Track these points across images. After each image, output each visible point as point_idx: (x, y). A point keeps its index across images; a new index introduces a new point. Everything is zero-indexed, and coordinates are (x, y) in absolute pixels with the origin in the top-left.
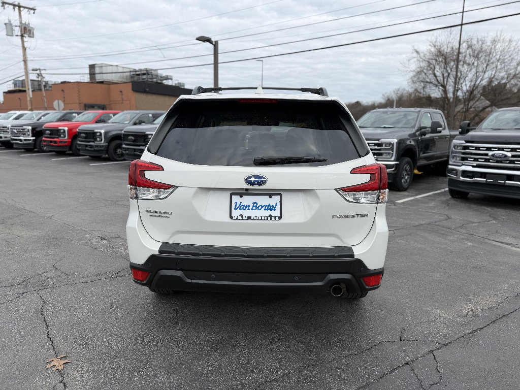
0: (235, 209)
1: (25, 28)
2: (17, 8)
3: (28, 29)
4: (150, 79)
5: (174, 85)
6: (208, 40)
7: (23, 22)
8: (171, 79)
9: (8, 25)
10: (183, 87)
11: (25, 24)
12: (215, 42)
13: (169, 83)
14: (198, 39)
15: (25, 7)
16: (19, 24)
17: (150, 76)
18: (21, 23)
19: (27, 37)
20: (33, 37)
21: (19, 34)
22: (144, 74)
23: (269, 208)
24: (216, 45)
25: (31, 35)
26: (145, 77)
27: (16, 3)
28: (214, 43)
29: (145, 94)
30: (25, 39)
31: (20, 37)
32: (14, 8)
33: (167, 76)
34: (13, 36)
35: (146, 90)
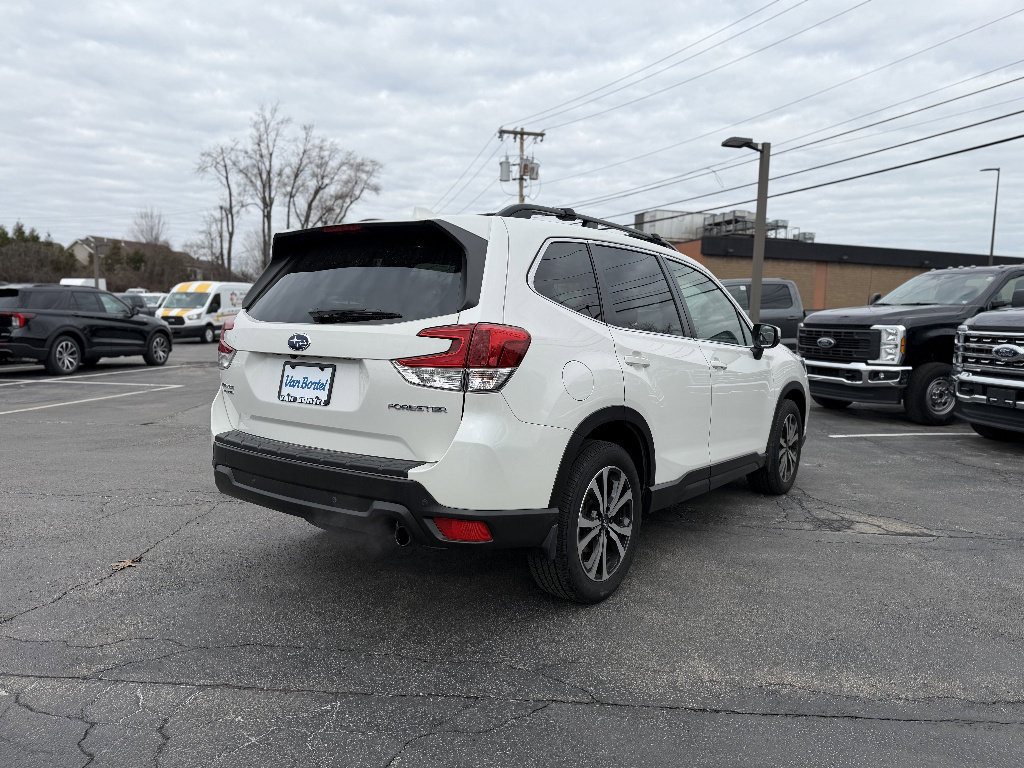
0: (286, 385)
1: (526, 166)
2: (519, 136)
3: (530, 166)
4: (742, 230)
5: (790, 237)
6: (748, 143)
7: (525, 157)
8: (785, 227)
9: (504, 165)
10: (810, 241)
11: (527, 159)
12: (764, 145)
13: (781, 234)
14: (725, 144)
15: (529, 134)
16: (518, 161)
17: (740, 226)
18: (522, 159)
19: (528, 181)
20: (536, 179)
21: (518, 176)
22: (729, 222)
23: (319, 386)
24: (765, 151)
25: (534, 176)
26: (731, 227)
27: (519, 130)
28: (760, 147)
29: (725, 259)
30: (525, 184)
31: (518, 181)
32: (515, 138)
33: (777, 221)
34: (508, 180)
35: (728, 252)
